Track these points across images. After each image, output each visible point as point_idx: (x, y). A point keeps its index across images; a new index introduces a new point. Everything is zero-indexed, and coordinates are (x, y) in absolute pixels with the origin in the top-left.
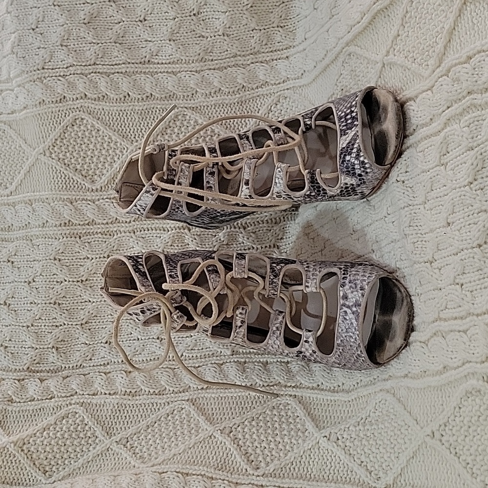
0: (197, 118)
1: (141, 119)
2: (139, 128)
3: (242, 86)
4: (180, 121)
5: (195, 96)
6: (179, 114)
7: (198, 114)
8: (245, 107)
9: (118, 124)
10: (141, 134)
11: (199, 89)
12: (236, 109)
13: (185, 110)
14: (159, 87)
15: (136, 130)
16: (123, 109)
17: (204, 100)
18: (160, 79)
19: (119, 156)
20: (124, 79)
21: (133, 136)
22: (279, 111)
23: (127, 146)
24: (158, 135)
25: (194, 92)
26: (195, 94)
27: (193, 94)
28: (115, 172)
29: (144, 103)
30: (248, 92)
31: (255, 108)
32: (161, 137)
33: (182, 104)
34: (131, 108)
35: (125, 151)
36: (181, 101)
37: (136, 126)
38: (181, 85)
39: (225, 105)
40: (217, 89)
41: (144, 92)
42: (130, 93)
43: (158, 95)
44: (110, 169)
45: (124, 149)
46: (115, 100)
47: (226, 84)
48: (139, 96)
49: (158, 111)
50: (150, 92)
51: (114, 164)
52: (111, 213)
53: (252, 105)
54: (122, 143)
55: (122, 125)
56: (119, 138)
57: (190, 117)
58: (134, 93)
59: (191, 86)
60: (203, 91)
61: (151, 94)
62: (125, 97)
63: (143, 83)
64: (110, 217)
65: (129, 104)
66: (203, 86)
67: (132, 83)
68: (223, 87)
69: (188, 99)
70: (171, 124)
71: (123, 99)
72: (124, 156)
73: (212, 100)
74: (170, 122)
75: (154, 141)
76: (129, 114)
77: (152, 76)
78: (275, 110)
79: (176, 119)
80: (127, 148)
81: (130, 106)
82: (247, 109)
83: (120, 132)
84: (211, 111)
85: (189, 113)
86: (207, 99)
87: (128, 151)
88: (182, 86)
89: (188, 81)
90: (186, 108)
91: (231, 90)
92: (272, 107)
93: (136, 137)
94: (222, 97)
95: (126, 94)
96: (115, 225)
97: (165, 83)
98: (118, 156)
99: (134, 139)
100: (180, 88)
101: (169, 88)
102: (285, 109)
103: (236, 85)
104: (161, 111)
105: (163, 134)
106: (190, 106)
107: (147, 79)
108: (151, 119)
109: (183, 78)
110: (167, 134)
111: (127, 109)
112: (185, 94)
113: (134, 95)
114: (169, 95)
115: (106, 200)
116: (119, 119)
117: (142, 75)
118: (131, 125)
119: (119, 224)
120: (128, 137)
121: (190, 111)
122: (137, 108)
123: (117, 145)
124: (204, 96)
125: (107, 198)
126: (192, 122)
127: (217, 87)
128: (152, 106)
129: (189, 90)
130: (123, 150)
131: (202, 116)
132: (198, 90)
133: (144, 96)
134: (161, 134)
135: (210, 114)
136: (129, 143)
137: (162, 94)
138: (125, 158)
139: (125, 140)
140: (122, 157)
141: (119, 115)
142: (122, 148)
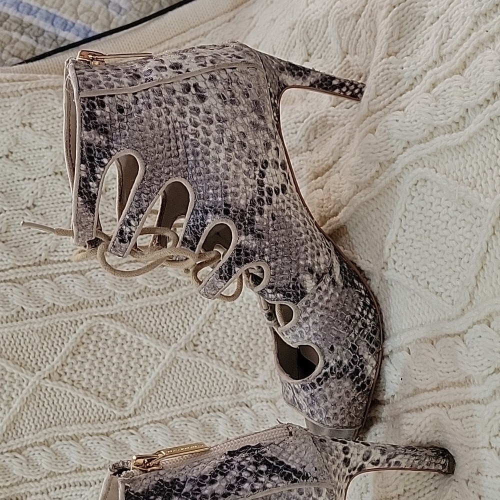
0: (118, 328)
1: (43, 337)
2: (41, 350)
3: (175, 280)
4: (96, 334)
5: (114, 299)
6: (93, 325)
7: (119, 323)
8: (182, 307)
9: (12, 349)
10: (44, 358)
11: (118, 290)
12: (169, 310)
13: (101, 319)
14: (63, 294)
15: (37, 353)
16: (17, 329)
17: (125, 304)
18: (64, 283)
19: (18, 391)
20: (14, 289)
21: (34, 362)
22: (229, 311)
23: (27, 377)
24: (67, 356)
25: (111, 294)
26: (112, 297)
27: (110, 297)
28: (15, 413)
29: (45, 318)
30: (185, 288)
31: (195, 307)
32: (72, 358)
33: (96, 312)
34: (27, 326)
35: (24, 385)
36: (94, 308)
37: (37, 349)
38: (92, 288)
39: (155, 307)
40: (143, 288)
41: (44, 304)
42: (24, 307)
43: (63, 305)
44: (7, 410)
45: (24, 381)
46: (5, 318)
47: (154, 279)
48: (38, 310)
49: (64, 325)
50: (51, 302)
51: (12, 403)
52: (14, 472)
53: (192, 305)
54: (21, 374)
55: (17, 349)
56: (15, 368)
57: (108, 327)
58: (31, 307)
59: (107, 287)
60: (123, 293)
61: (54, 305)
62: (19, 312)
63: (40, 291)
64: (14, 477)
65: (25, 321)
66: (123, 286)
67: (25, 294)
68: (149, 284)
69: (104, 304)
70: (84, 340)
71: (15, 315)
72: (24, 392)
73: (138, 303)
74: (82, 337)
75: (63, 365)
76: (26, 333)
77: (52, 280)
78: (224, 309)
79: (89, 332)
80: (27, 379)
81: (26, 324)
82: (185, 310)
83: (16, 360)
84: (136, 317)
85: (106, 323)
86: (130, 302)
87: (29, 384)
88: (94, 288)
89: (101, 282)
90: (102, 316)
91: (162, 287)
92: (220, 306)
93: (39, 364)
94: (150, 297)
95: (19, 309)
96: (21, 486)
97: (71, 288)
98: (16, 391)
99: (36, 367)
100: (92, 292)
101: (76, 293)
102: (238, 308)
103: (168, 280)
104: (69, 323)
105: (74, 354)
106: (107, 313)
107: (45, 285)
108: (57, 337)
109: (94, 278)
110: (79, 353)
111: (22, 328)
112: (99, 299)
113: (31, 309)
114: (77, 302)
115: (6, 454)
116: (13, 342)
117: (39, 280)
118: (30, 347)
119: (26, 485)
120: (28, 365)
121: (107, 319)
122: (36, 326)
123: (13, 377)
124: (125, 298)
125: (7, 452)
126: (112, 334)
127: (141, 285)
128: (57, 320)
129: (104, 293)
130: (22, 383)
131: (123, 324)
132: (116, 291)
133: (45, 309)
134: (71, 355)
135: (135, 320)
136: (29, 373)
137: (68, 303)
138: (26, 394)
139: (23, 370)
140: (21, 393)
141: (12, 337)
142: (21, 380)
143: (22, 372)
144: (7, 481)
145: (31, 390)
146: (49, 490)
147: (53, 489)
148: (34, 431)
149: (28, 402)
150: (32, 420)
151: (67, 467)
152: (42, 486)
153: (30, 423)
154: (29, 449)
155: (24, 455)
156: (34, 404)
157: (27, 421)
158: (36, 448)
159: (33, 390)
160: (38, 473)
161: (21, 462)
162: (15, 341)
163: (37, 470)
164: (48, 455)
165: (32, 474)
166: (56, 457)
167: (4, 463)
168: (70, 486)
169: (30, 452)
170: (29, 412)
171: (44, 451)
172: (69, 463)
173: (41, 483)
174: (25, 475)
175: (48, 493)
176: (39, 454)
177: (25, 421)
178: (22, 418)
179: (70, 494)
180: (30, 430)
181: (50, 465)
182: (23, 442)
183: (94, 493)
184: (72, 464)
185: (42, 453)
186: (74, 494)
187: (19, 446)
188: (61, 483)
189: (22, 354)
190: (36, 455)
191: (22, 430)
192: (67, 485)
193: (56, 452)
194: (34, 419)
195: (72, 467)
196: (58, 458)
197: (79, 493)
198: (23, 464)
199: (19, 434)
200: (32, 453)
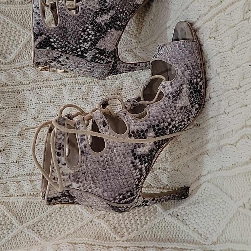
9: (21, 19)
16: (24, 9)
19: (22, 40)
23: (27, 33)
28: (20, 51)
35: (25, 37)
44: (16, 49)
45: (25, 35)
46: (18, 3)
51: (18, 46)
52: (17, 78)
54: (24, 31)
55: (23, 19)
56: (22, 28)
64: (17, 81)
72: (25, 40)
83: (22, 24)
87: (28, 36)
96: (20, 86)
105: (50, 24)
111: (26, 8)
115: (14, 69)
116: (21, 15)
119: (22, 86)
120: (28, 27)
123: (20, 33)
125: (14, 68)
136: (28, 31)
138: (25, 41)
139: (25, 29)
140: (23, 41)
141: (21, 13)
142: (24, 35)
143: (25, 30)
144: (13, 82)
145: (28, 39)
146: (33, 89)
147: (35, 89)
148: (28, 60)
149: (26, 46)
150: (27, 55)
151: (42, 78)
152: (30, 86)
153: (26, 56)
154: (25, 68)
155: (22, 71)
156: (29, 47)
157: (25, 55)
158: (28, 68)
159: (29, 39)
160: (28, 80)
161: (21, 73)
162: (22, 15)
163: (28, 78)
164: (34, 71)
165: (25, 80)
166: (37, 72)
167: (12, 74)
168: (43, 88)
169: (25, 69)
170: (26, 51)
171: (32, 69)
172: (43, 76)
173: (29, 85)
174: (22, 80)
175: (32, 90)
176: (30, 70)
177: (24, 55)
178: (23, 54)
179: (42, 91)
180: (26, 60)
181: (34, 76)
182: (22, 64)
183: (54, 91)
184: (44, 77)
185: (31, 70)
186: (44, 91)
187: (20, 66)
188: (39, 86)
189: (25, 22)
190: (28, 71)
191: (22, 59)
192: (42, 87)
193: (38, 70)
194: (28, 55)
195: (45, 78)
196: (39, 73)
197: (47, 91)
198: (22, 75)
199: (20, 61)
200: (26, 70)
